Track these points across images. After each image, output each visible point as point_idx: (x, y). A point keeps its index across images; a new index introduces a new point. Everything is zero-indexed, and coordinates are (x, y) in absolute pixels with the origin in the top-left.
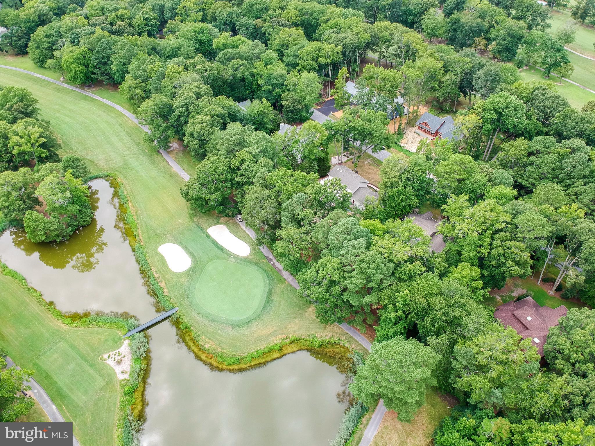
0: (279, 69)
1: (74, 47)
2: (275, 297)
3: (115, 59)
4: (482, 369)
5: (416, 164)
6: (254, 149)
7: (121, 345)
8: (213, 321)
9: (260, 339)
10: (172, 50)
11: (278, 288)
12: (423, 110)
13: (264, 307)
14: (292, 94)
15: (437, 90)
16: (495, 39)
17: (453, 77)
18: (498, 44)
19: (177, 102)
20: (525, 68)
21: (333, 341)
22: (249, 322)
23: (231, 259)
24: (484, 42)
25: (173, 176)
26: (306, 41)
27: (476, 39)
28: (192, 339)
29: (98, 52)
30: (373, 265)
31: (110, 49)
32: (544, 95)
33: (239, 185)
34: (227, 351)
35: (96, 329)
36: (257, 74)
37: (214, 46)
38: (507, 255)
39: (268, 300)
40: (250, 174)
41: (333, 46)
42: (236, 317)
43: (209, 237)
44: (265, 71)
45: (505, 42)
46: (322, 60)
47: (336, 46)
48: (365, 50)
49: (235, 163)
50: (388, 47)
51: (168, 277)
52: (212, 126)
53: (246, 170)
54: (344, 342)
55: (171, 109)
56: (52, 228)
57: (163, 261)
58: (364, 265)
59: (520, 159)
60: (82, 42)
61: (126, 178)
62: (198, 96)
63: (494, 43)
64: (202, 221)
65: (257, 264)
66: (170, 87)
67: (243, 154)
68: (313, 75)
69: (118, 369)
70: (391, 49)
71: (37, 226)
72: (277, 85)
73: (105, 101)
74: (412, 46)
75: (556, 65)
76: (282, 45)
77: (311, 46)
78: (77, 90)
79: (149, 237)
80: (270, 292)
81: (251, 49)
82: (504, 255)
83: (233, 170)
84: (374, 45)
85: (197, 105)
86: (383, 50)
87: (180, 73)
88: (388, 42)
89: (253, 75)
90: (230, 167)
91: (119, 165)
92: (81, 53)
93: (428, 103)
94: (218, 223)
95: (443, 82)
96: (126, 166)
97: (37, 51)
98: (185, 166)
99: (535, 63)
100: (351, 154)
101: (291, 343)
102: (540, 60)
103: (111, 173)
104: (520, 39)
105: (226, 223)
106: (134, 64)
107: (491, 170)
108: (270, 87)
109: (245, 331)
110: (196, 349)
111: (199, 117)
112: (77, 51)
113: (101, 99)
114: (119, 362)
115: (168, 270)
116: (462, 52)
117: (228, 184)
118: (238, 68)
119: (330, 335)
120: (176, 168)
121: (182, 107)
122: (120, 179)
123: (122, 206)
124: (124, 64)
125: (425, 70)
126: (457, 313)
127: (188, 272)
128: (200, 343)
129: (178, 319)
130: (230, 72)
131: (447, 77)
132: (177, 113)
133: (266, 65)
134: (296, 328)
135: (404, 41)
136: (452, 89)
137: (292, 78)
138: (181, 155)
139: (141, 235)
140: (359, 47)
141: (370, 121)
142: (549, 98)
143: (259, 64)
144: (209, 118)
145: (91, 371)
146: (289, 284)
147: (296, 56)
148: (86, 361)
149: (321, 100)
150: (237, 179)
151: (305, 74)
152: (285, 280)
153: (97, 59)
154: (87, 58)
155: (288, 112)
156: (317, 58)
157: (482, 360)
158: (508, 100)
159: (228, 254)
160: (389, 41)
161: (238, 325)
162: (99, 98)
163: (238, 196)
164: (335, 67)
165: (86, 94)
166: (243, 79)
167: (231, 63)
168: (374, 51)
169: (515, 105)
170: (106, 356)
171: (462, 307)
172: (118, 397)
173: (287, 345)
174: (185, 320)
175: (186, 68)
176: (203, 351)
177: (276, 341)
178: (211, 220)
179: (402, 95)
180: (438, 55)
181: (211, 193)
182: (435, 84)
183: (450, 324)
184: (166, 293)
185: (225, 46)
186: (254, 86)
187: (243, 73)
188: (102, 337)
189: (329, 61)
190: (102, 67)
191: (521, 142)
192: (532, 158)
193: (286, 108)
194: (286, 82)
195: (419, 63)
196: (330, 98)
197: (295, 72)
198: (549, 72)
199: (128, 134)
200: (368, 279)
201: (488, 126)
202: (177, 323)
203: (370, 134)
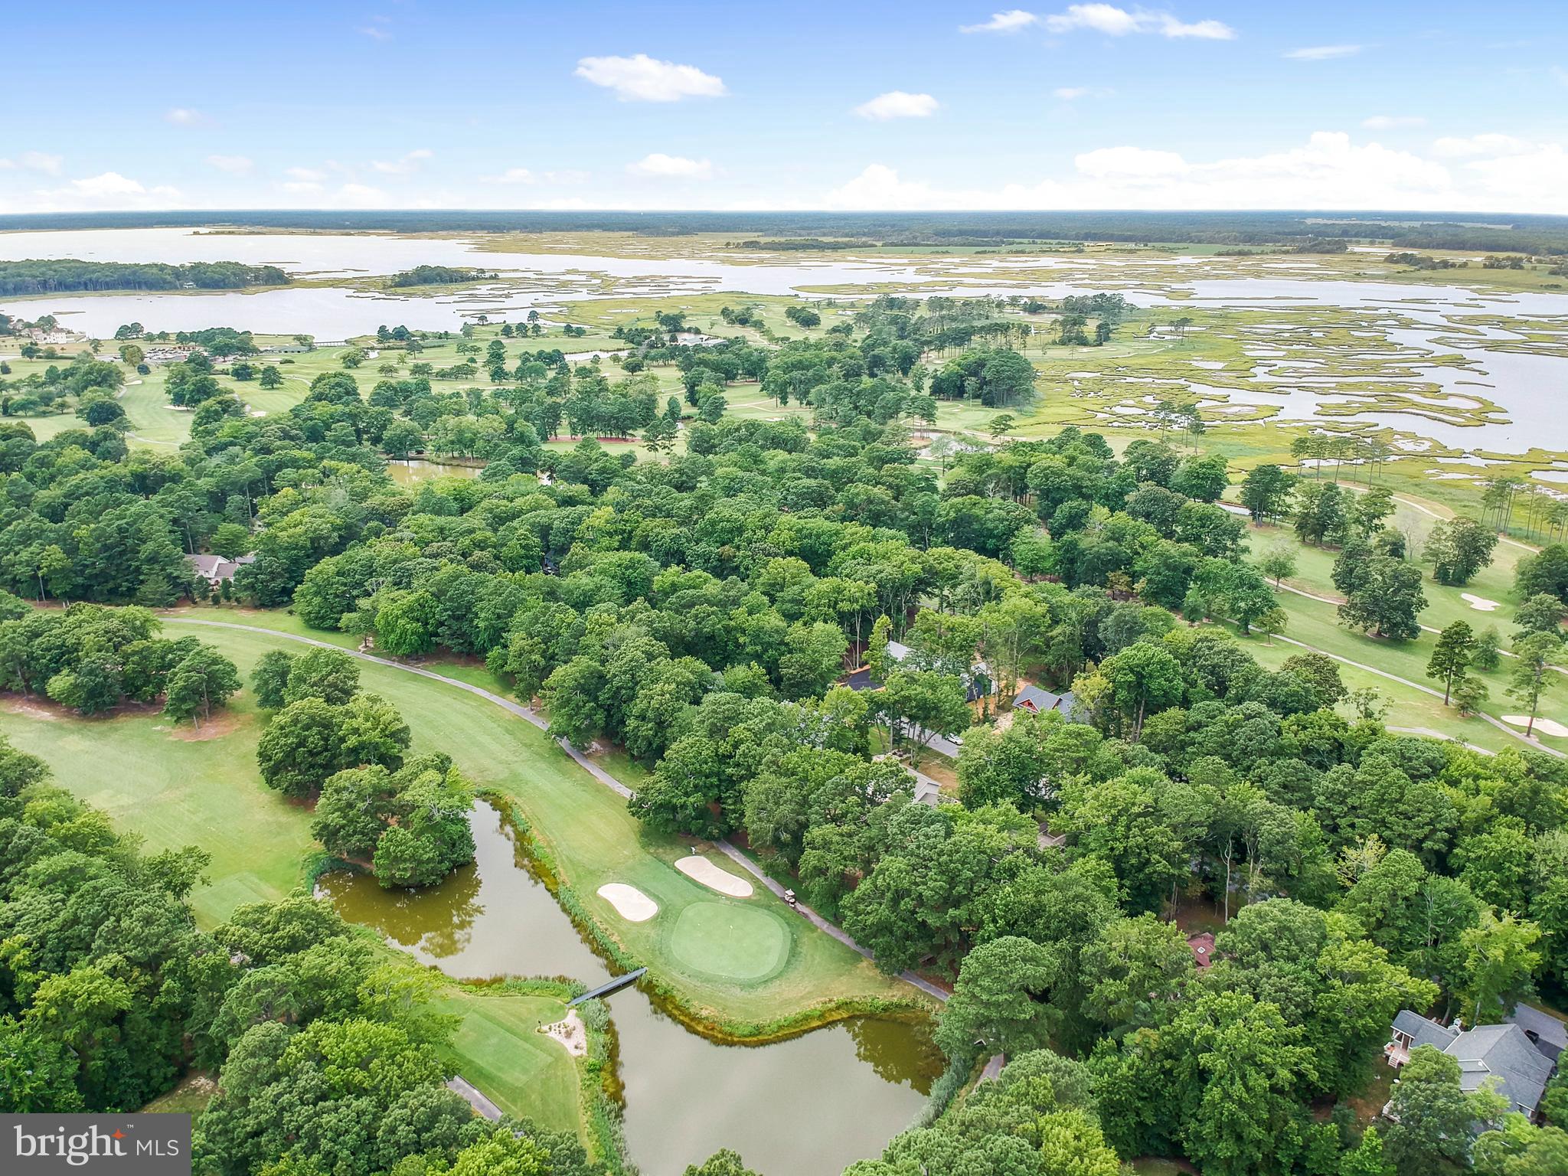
0: (773, 620)
1: (402, 592)
2: (804, 949)
3: (482, 609)
4: (1117, 973)
5: (1010, 739)
6: (756, 724)
7: (565, 1015)
8: (708, 980)
9: (787, 1003)
10: (584, 594)
11: (806, 939)
12: (1022, 685)
13: (788, 962)
14: (797, 656)
15: (1045, 653)
16: (1144, 574)
17: (1069, 630)
18: (1150, 581)
19: (612, 668)
20: (1205, 621)
21: (904, 1002)
22: (766, 981)
23: (723, 900)
24: (1127, 578)
25: (600, 790)
26: (813, 578)
27: (1110, 575)
28: (677, 1008)
29: (451, 599)
30: (956, 857)
31: (473, 593)
32: (1210, 648)
33: (731, 782)
34: (737, 1018)
35: (519, 997)
36: (735, 629)
37: (655, 587)
38: (1151, 848)
39: (794, 953)
40: (751, 761)
41: (861, 583)
42: (744, 975)
43: (679, 873)
44: (753, 622)
45: (1160, 578)
46: (844, 606)
47: (867, 583)
48: (915, 591)
49: (724, 747)
50: (954, 586)
51: (623, 928)
52: (678, 699)
53: (744, 755)
54: (922, 1001)
55: (602, 678)
56: (426, 857)
57: (609, 907)
58: (944, 858)
59: (1174, 737)
60: (415, 584)
61: (518, 795)
62: (650, 657)
63: (1143, 579)
64: (664, 852)
65: (768, 907)
66: (597, 647)
67: (738, 731)
68: (832, 627)
69: (569, 1045)
70: (959, 590)
71: (403, 852)
72: (770, 644)
73: (451, 681)
74: (994, 582)
75: (1253, 612)
76: (773, 585)
77: (824, 585)
78: (396, 665)
79: (579, 876)
80: (795, 942)
81: (724, 590)
82: (1146, 848)
83: (724, 759)
84: (929, 584)
85: (651, 670)
86: (946, 592)
87: (612, 624)
88: (953, 579)
89: (728, 630)
90: (717, 755)
91: (501, 777)
92: (417, 600)
93: (1030, 676)
94: (690, 853)
95: (1052, 638)
96: (515, 777)
97: (317, 600)
98: (620, 776)
99: (1221, 611)
100: (907, 751)
101: (838, 1008)
102: (1227, 607)
103: (491, 788)
104: (1188, 570)
105: (704, 853)
106: (520, 617)
107: (1126, 747)
108: (759, 648)
109: (760, 991)
110: (686, 1020)
111: (658, 687)
112: (407, 598)
113: (444, 680)
114: (568, 1035)
115: (620, 919)
116: (1077, 592)
117: (714, 780)
118: (703, 619)
119: (900, 994)
120: (603, 778)
121: (625, 673)
122: (508, 796)
123: (521, 837)
124: (499, 617)
125: (1017, 616)
126: (1079, 907)
127: (654, 919)
128: (692, 1010)
129: (650, 982)
130: (692, 624)
131: (1058, 630)
132: (616, 682)
133: (750, 614)
134: (843, 988)
135: (980, 574)
136: (1068, 649)
137: (797, 631)
138: (608, 759)
139: (564, 874)
140: (904, 586)
141: (933, 687)
142: (1219, 653)
143: (739, 613)
144: (674, 686)
145: (527, 1046)
146: (824, 932)
147: (799, 602)
148: (515, 1034)
149: (843, 672)
150: (729, 771)
151: (819, 625)
152: (817, 928)
153: (446, 610)
154: (427, 610)
155: (792, 685)
156: (836, 603)
157: (1114, 959)
158: (1150, 653)
159: (717, 894)
160: (954, 577)
161: (751, 986)
162: (439, 677)
163: (730, 801)
164: (867, 617)
165: (414, 671)
166: (711, 637)
167: (693, 611)
168: (930, 595)
169: (1160, 662)
170: (545, 1028)
171: (1087, 900)
172: (577, 1077)
173: (831, 1010)
174: (663, 982)
175: (619, 620)
176: (699, 1020)
177: (814, 1005)
178: (678, 851)
179: (984, 656)
180: (1040, 596)
181: (687, 794)
182: (1037, 640)
183: (1072, 925)
184: (623, 949)
185: (674, 587)
186: (731, 647)
187: (713, 625)
188: (532, 1007)
189: (856, 607)
190: (455, 625)
191: (1174, 713)
192: (1192, 734)
193: (789, 679)
194: (787, 639)
195: (1005, 606)
196: (859, 670)
197: (799, 624)
198: (1247, 625)
199: (507, 731)
200: (952, 882)
201: (1122, 694)
202: (649, 988)
203: (936, 708)
